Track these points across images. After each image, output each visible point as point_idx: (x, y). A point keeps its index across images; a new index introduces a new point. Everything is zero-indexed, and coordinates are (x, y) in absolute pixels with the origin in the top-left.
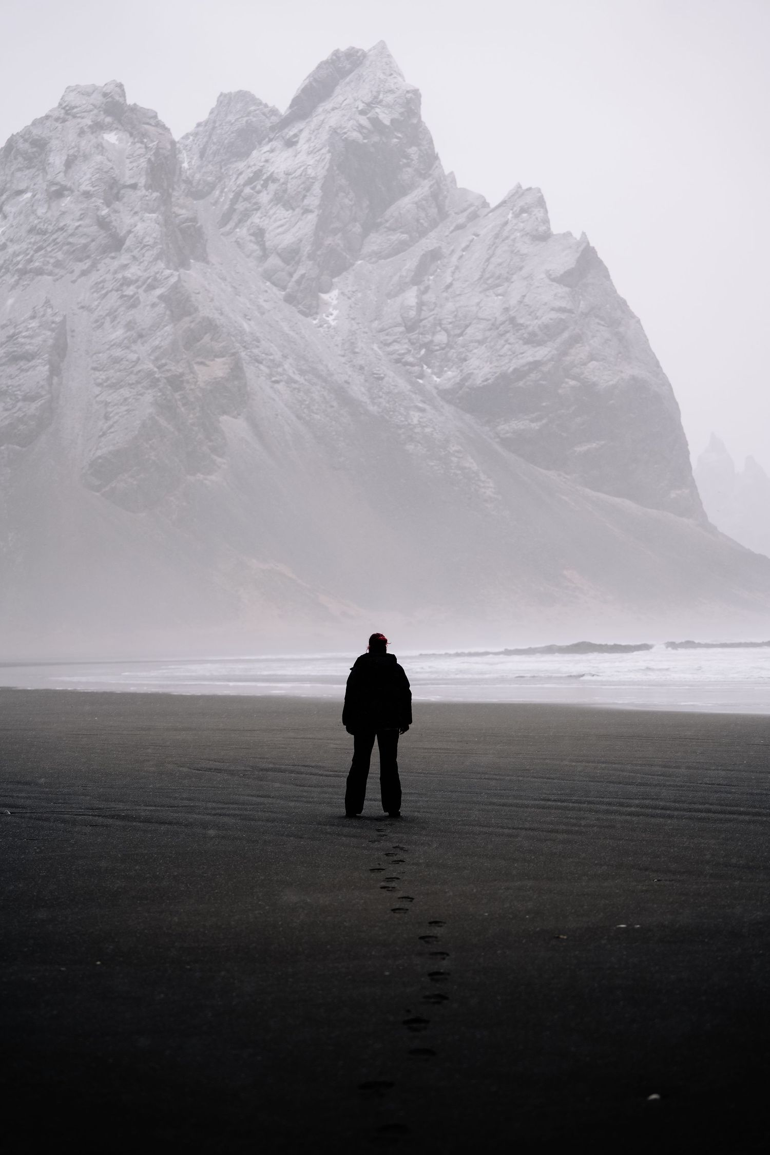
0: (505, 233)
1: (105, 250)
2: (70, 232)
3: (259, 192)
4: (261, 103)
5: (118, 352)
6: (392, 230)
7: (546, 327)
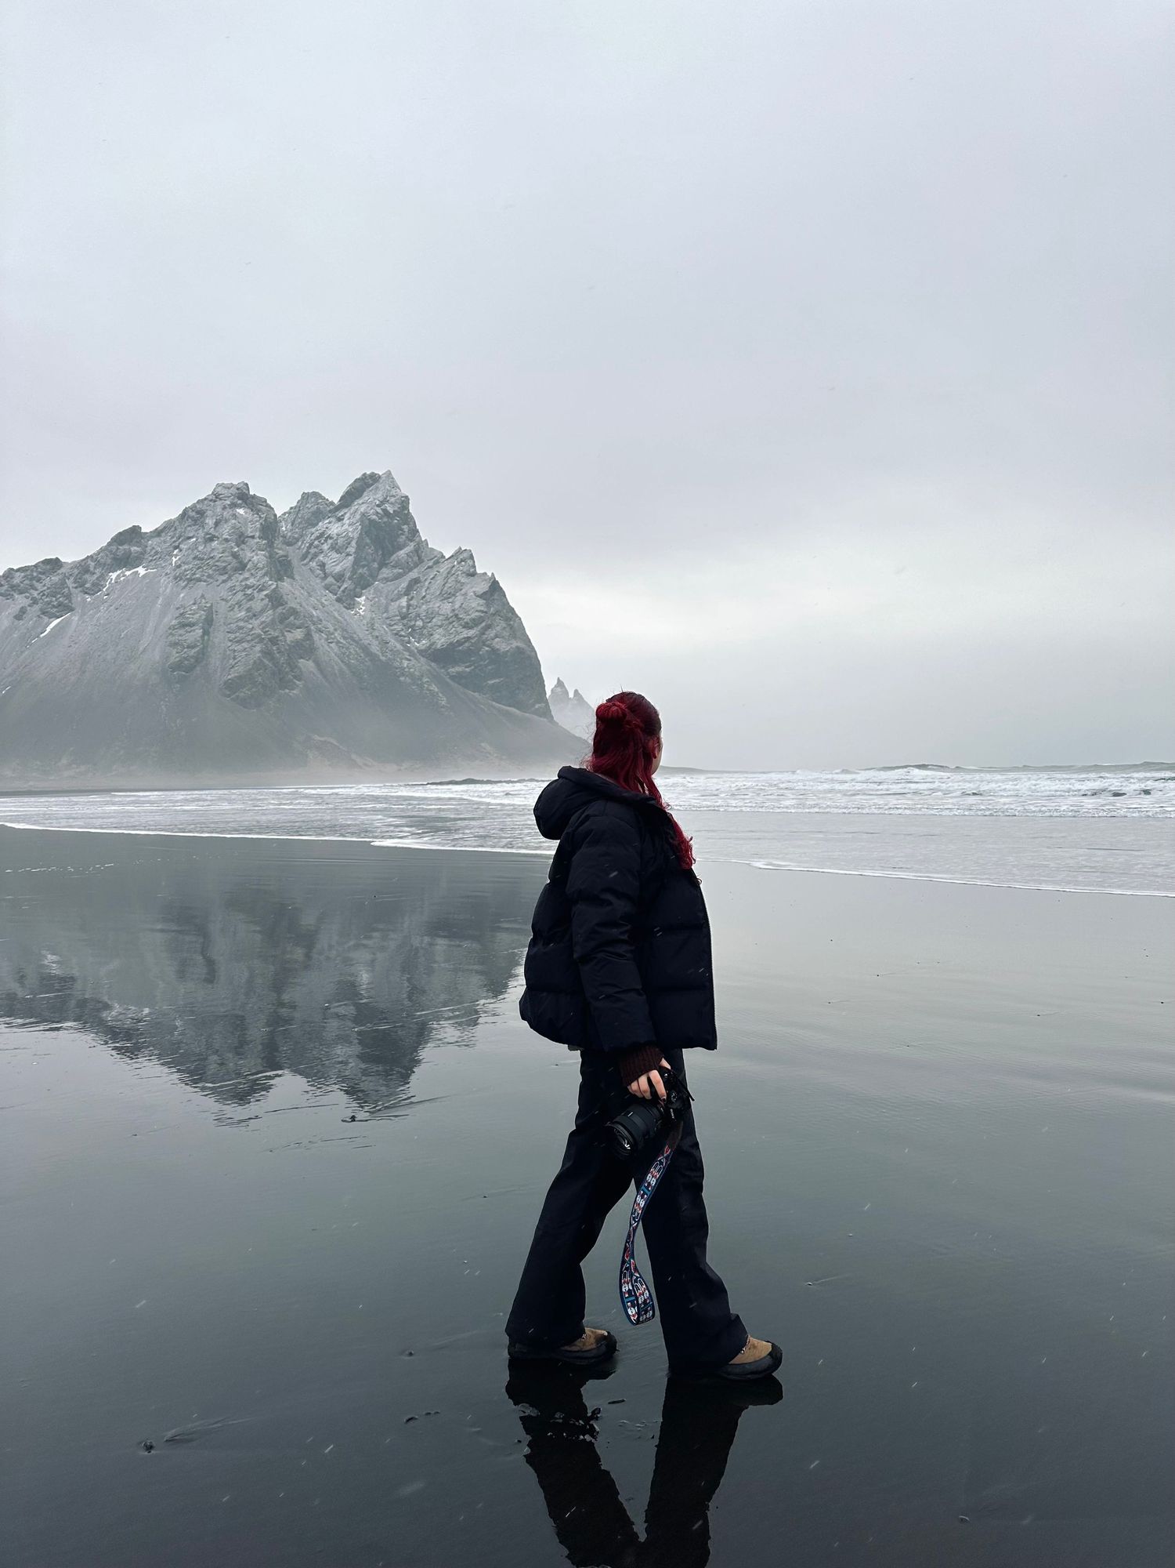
0: (453, 572)
1: (236, 570)
2: (217, 559)
3: (323, 544)
4: (325, 498)
5: (241, 624)
6: (394, 567)
7: (474, 619)
